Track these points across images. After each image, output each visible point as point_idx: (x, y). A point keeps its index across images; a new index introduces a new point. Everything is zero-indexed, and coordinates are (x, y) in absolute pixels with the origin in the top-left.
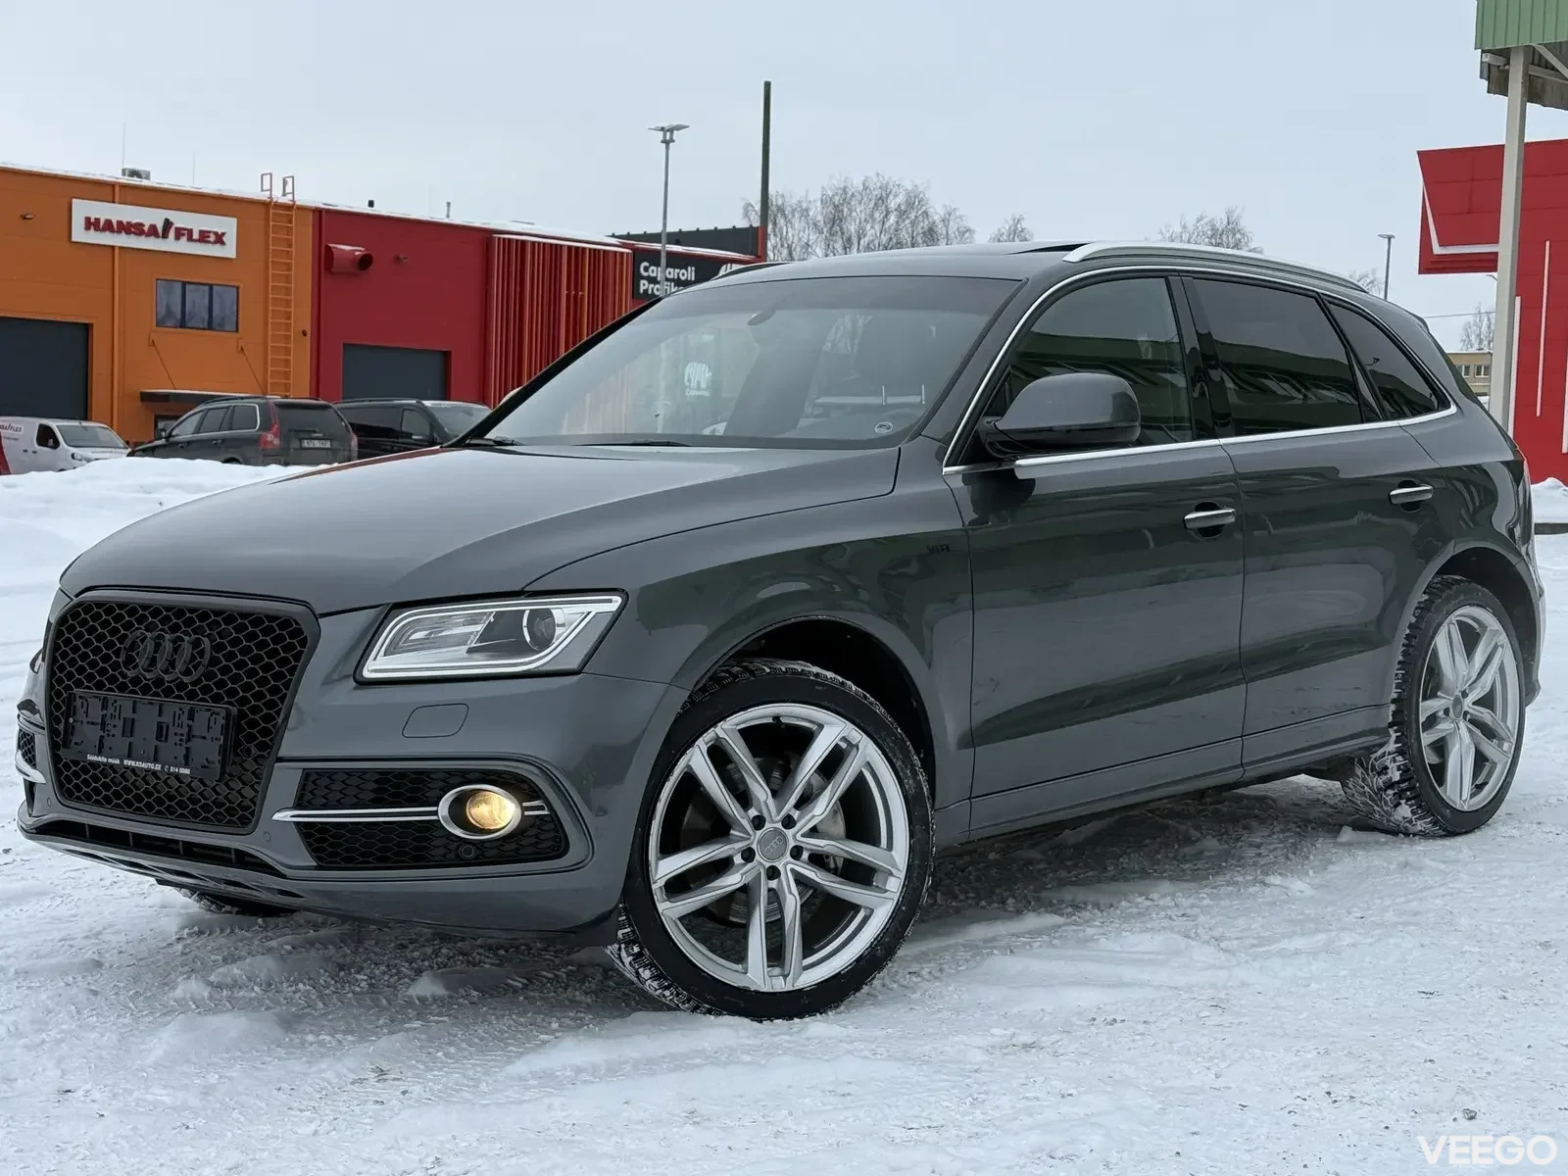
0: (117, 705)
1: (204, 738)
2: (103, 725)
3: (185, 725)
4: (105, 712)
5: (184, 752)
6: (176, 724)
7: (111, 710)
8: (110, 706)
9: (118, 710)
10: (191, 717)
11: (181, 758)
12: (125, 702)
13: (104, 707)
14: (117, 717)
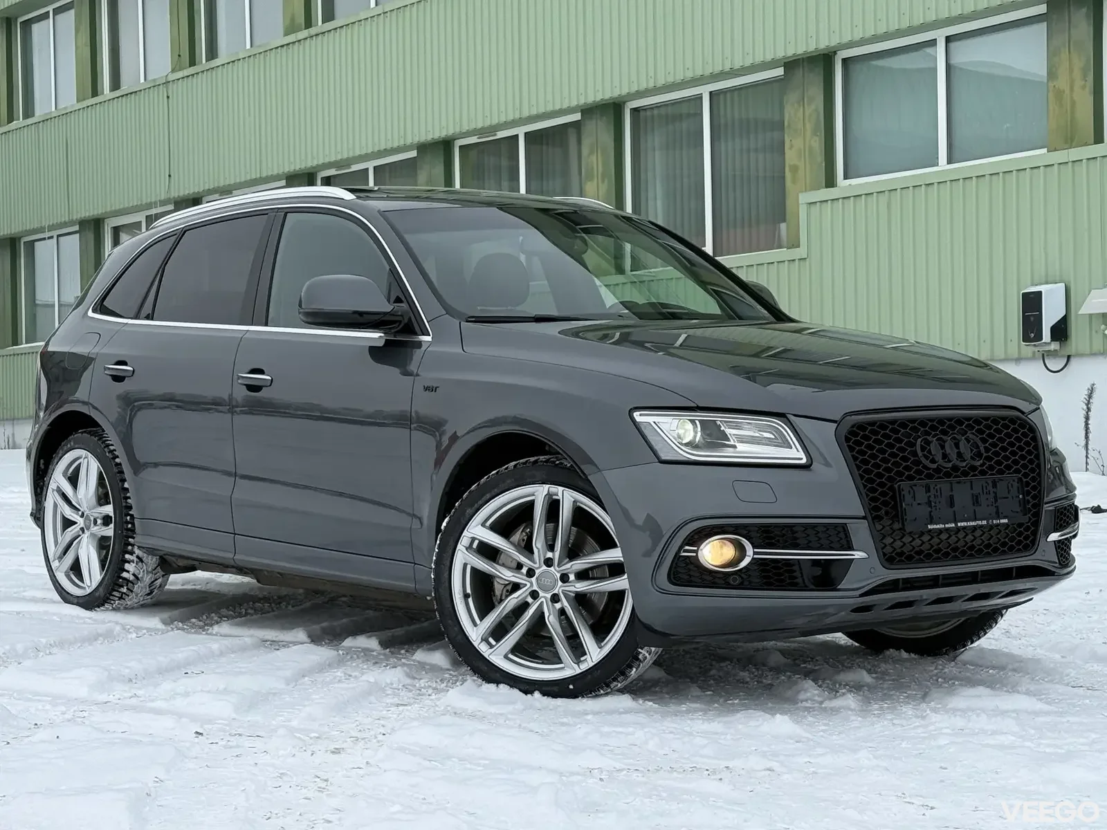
0: (938, 486)
1: (1007, 498)
2: (929, 503)
3: (991, 492)
4: (928, 494)
5: (995, 510)
6: (985, 492)
7: (933, 492)
8: (932, 489)
9: (939, 490)
10: (995, 485)
11: (994, 514)
12: (944, 486)
13: (928, 490)
14: (939, 496)
